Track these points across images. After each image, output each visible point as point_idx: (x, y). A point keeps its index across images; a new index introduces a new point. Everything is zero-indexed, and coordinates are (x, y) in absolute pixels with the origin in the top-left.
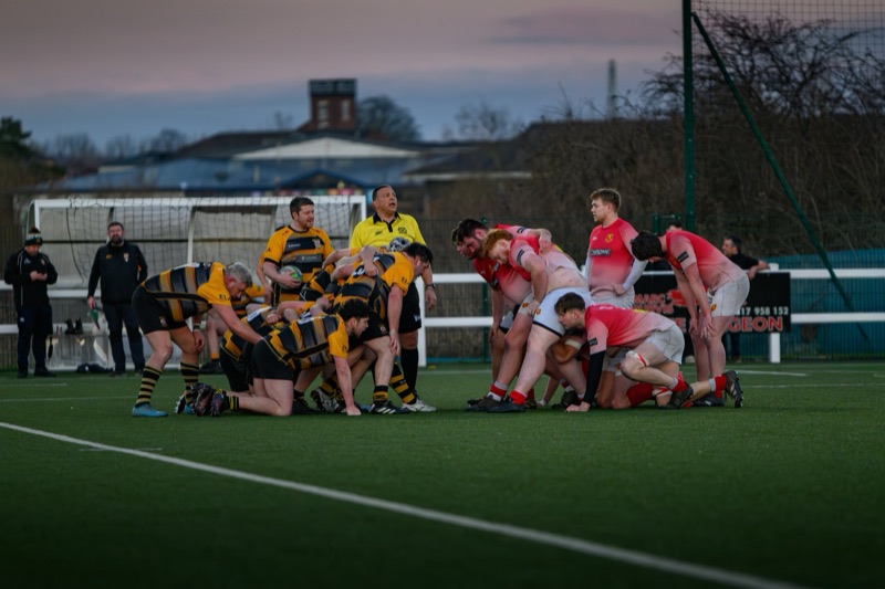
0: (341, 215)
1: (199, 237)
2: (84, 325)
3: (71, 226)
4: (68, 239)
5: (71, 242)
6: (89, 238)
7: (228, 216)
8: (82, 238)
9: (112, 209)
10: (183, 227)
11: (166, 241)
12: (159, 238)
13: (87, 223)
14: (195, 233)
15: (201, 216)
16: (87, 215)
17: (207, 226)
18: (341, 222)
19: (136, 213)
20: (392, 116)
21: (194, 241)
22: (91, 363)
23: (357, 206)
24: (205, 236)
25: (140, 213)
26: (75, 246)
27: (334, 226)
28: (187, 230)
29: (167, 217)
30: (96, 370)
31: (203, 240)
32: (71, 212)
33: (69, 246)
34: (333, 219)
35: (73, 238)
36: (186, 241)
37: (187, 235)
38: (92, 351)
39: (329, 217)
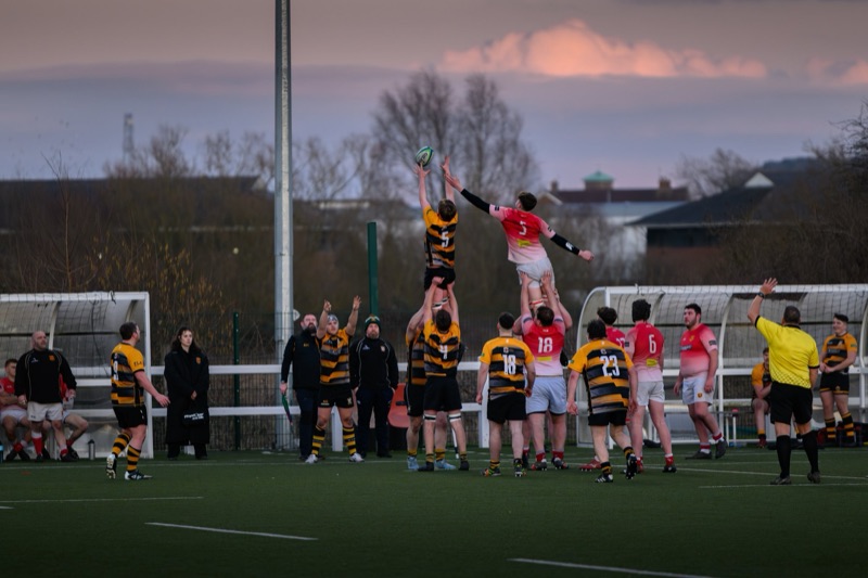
1: (732, 322)
10: (719, 313)
14: (729, 317)
17: (740, 312)
21: (727, 325)
24: (737, 321)
28: (722, 315)
31: (735, 325)
36: (720, 325)
37: (721, 319)
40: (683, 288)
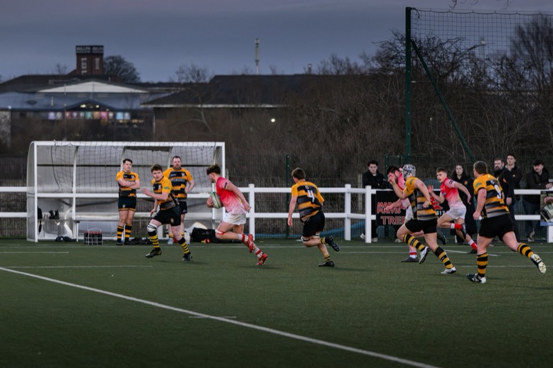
0: (209, 153)
2: (60, 213)
3: (54, 156)
4: (51, 163)
5: (53, 165)
6: (63, 163)
7: (144, 152)
8: (60, 164)
9: (77, 147)
10: (118, 158)
11: (108, 166)
12: (104, 164)
13: (63, 154)
15: (128, 152)
16: (62, 150)
18: (209, 157)
19: (91, 150)
20: (123, 67)
22: (64, 236)
23: (218, 148)
25: (94, 149)
26: (55, 167)
27: (205, 158)
28: (120, 160)
29: (109, 152)
30: (67, 240)
32: (54, 148)
33: (52, 167)
34: (204, 155)
35: (54, 164)
37: (120, 163)
38: (64, 228)
39: (202, 154)
40: (85, 142)
